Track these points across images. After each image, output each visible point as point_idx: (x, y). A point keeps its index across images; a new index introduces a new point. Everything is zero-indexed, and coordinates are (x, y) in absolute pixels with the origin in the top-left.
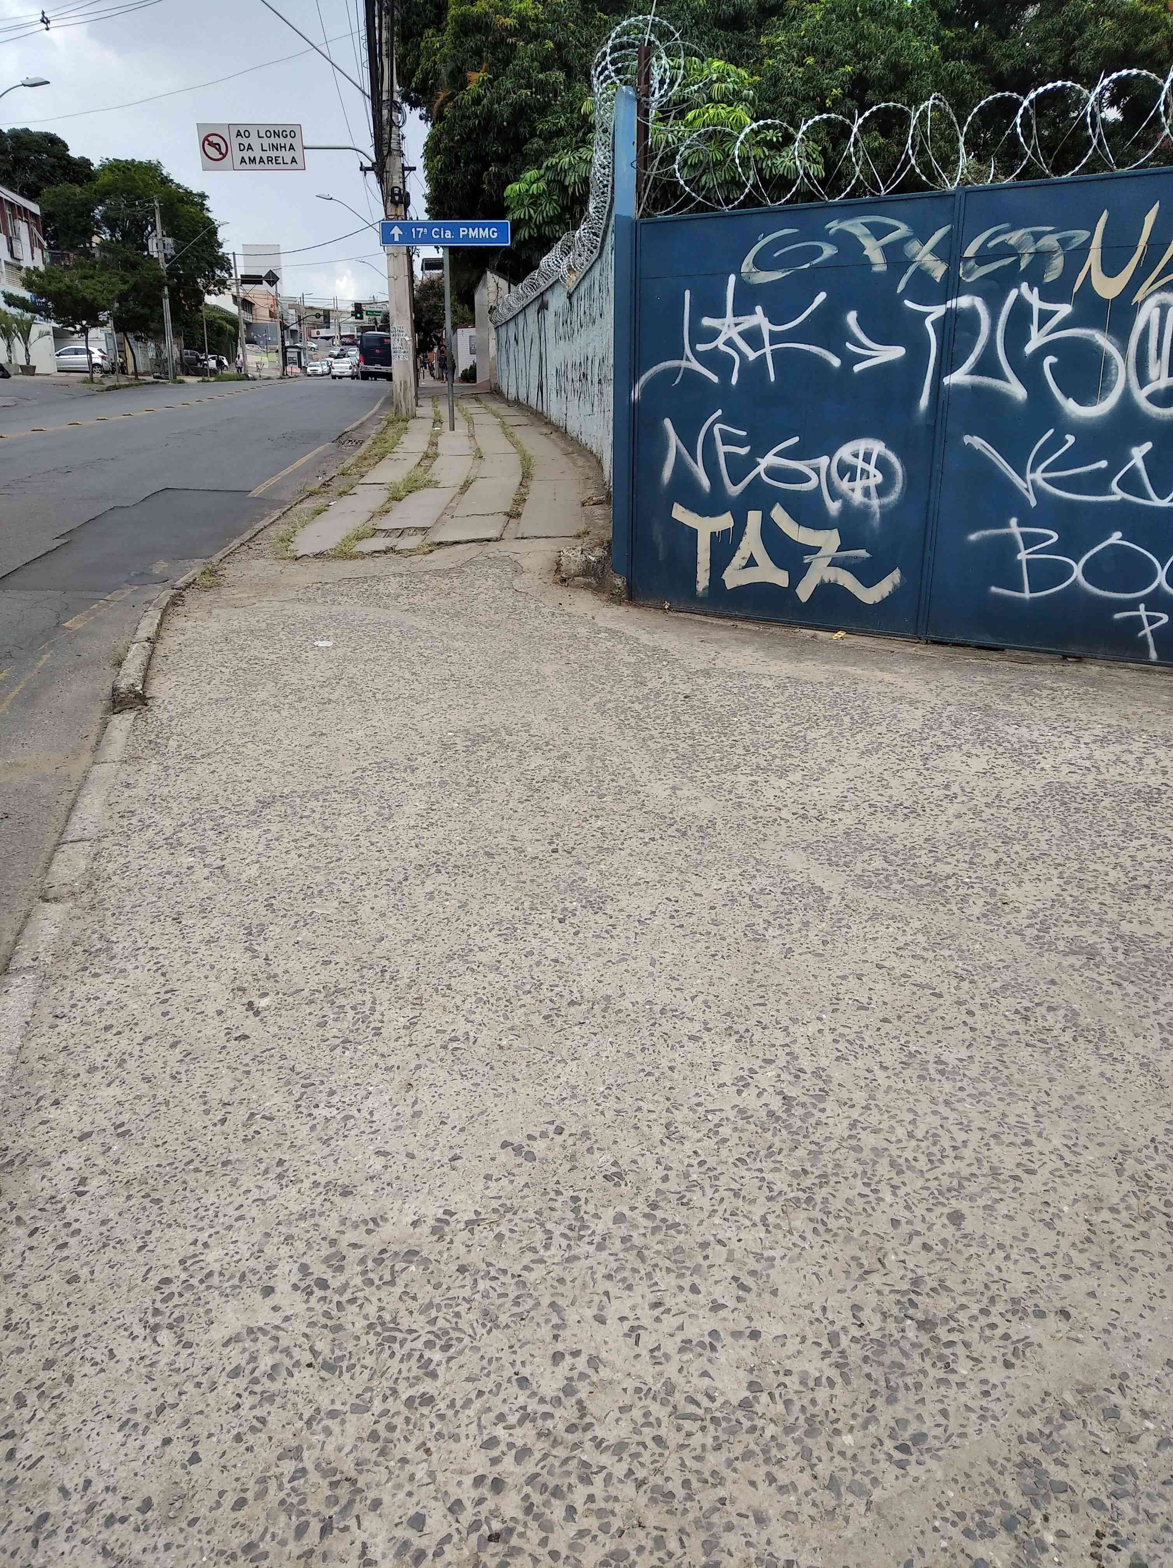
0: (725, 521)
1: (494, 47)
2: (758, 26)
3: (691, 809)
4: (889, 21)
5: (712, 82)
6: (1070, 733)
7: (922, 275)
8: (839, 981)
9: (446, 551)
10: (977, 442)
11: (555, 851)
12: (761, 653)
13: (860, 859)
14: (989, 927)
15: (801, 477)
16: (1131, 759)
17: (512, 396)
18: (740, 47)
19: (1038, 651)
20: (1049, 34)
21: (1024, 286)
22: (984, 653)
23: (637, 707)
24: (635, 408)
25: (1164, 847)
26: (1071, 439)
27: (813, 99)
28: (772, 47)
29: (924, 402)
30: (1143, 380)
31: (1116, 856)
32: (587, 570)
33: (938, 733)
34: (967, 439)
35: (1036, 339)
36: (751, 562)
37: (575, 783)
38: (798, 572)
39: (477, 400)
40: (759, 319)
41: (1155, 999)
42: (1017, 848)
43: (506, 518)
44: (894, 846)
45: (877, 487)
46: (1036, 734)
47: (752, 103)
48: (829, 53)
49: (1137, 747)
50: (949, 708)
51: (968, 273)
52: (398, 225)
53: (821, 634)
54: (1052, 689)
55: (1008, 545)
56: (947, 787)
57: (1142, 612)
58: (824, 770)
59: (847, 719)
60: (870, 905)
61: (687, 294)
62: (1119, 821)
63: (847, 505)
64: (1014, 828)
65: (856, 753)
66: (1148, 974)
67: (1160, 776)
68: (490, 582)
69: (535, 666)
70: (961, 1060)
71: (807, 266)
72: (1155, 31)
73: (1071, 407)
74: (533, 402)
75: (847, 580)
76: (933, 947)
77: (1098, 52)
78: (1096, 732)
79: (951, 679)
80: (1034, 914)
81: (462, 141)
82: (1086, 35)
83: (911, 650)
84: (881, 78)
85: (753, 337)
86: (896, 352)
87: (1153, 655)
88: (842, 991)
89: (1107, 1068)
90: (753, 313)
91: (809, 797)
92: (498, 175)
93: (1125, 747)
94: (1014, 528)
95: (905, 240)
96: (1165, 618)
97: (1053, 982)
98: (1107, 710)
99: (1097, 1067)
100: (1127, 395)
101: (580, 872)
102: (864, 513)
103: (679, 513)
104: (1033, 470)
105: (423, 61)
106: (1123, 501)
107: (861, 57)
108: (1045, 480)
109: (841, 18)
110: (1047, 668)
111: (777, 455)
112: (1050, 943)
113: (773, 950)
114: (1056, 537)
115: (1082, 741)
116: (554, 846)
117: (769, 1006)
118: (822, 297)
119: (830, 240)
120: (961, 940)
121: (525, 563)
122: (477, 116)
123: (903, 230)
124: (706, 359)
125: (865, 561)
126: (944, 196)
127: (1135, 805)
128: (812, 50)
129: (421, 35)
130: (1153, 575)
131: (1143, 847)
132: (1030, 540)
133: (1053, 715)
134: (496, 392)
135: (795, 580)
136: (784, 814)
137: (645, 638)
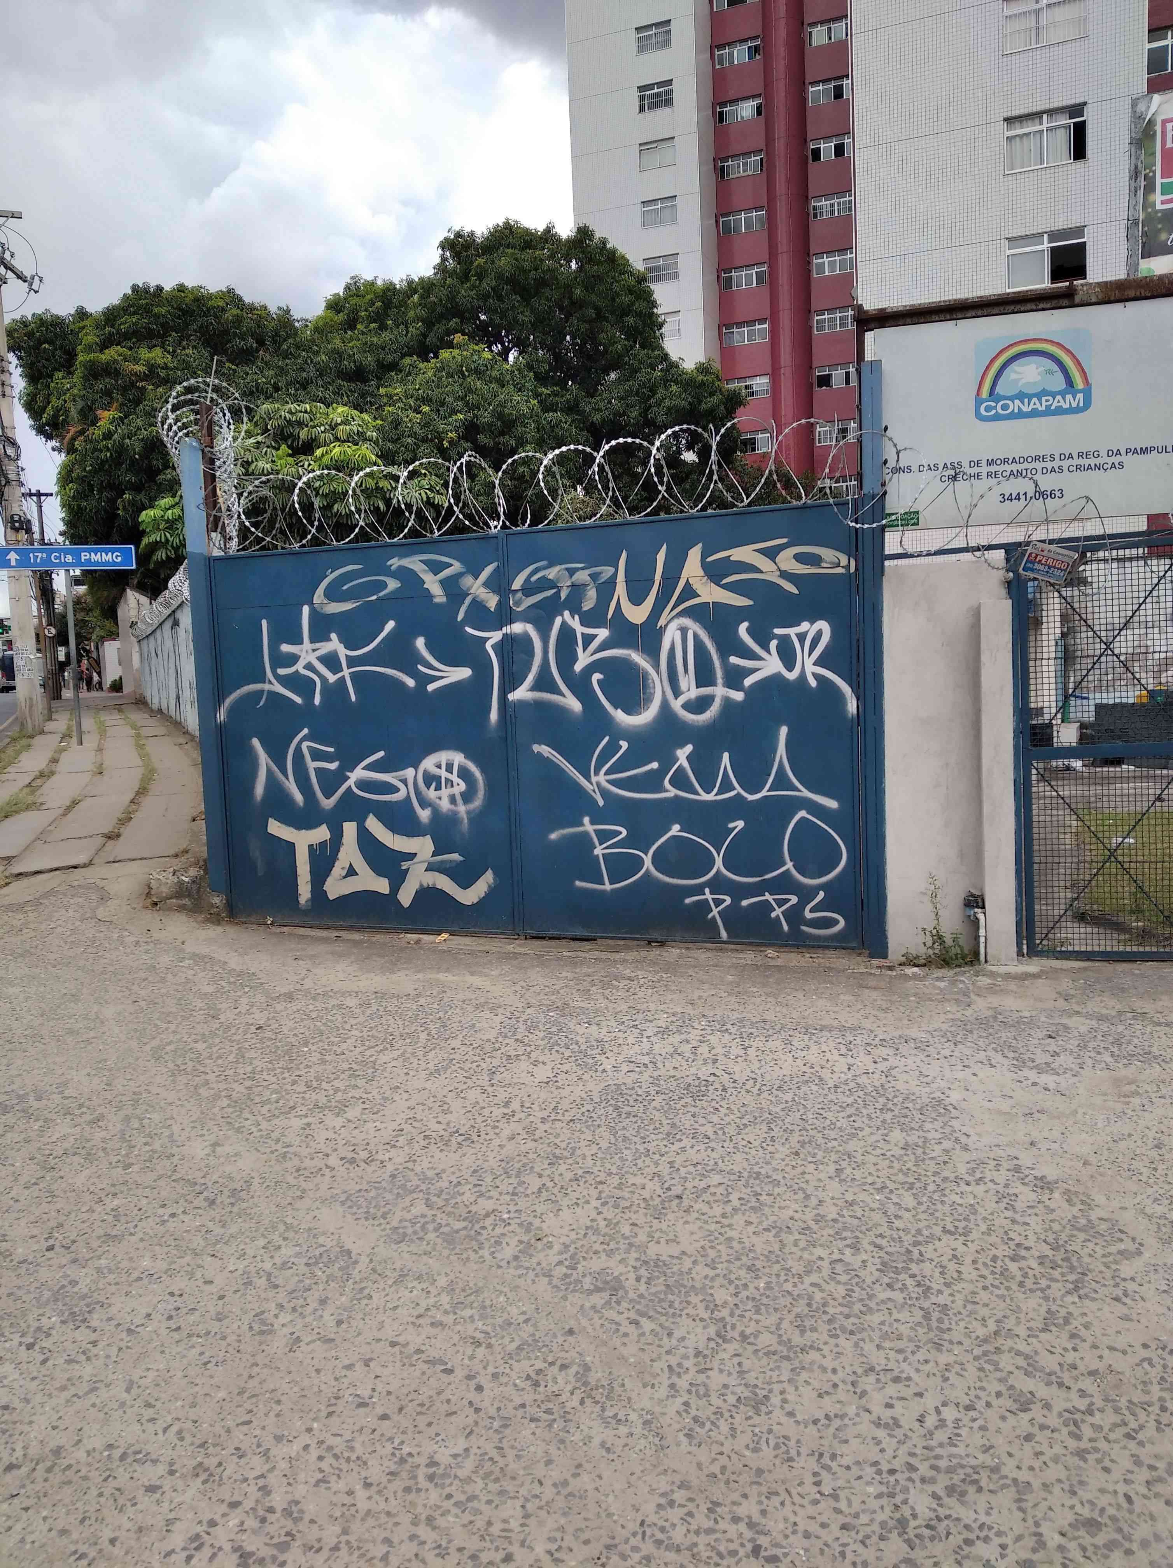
0: (322, 833)
1: (124, 390)
2: (379, 379)
3: (228, 1169)
4: (491, 380)
5: (337, 425)
6: (635, 1027)
7: (478, 606)
8: (344, 1372)
9: (25, 882)
10: (545, 750)
11: (50, 1248)
12: (355, 967)
13: (401, 1206)
14: (520, 1272)
15: (392, 789)
16: (686, 1049)
17: (155, 707)
18: (363, 395)
19: (624, 939)
20: (629, 393)
21: (567, 613)
22: (578, 943)
23: (200, 1046)
24: (221, 729)
25: (703, 1147)
26: (624, 745)
27: (432, 440)
28: (391, 397)
29: (494, 716)
30: (677, 693)
31: (657, 1164)
32: (181, 891)
33: (511, 1041)
34: (536, 748)
35: (583, 660)
36: (351, 872)
37: (101, 1154)
38: (398, 879)
39: (120, 710)
40: (334, 644)
41: (670, 1335)
42: (563, 1168)
43: (104, 840)
44: (439, 1184)
45: (462, 794)
46: (604, 1031)
47: (376, 443)
48: (443, 403)
49: (694, 1035)
50: (529, 1011)
51: (518, 603)
52: (15, 551)
53: (426, 938)
54: (630, 979)
55: (583, 843)
56: (507, 1104)
57: (708, 895)
58: (385, 1099)
59: (423, 1036)
60: (398, 1265)
61: (264, 623)
62: (665, 1122)
63: (436, 812)
64: (563, 1145)
65: (423, 1075)
66: (665, 1305)
67: (710, 1066)
68: (71, 913)
69: (96, 1008)
70: (455, 1456)
71: (374, 598)
72: (712, 394)
73: (620, 716)
74: (172, 713)
75: (444, 883)
76: (457, 1305)
77: (669, 409)
78: (661, 1023)
79: (537, 976)
80: (566, 1247)
81: (95, 471)
82: (658, 396)
83: (510, 948)
84: (490, 425)
85: (331, 662)
86: (464, 673)
87: (724, 935)
88: (344, 1386)
89: (608, 1435)
90: (329, 639)
91: (363, 1136)
92: (132, 503)
93: (683, 1037)
94: (588, 826)
95: (460, 575)
96: (728, 901)
97: (571, 1332)
98: (675, 996)
99: (600, 1433)
100: (665, 706)
101: (73, 1272)
102: (452, 819)
103: (275, 828)
104: (597, 773)
105: (53, 399)
106: (676, 796)
107: (471, 407)
108: (610, 782)
109: (450, 375)
110: (631, 955)
111: (368, 768)
112: (577, 1281)
113: (278, 1344)
114: (624, 832)
115: (645, 1034)
116: (51, 1242)
117: (255, 1423)
118: (390, 625)
119: (393, 575)
120: (486, 1294)
121: (113, 888)
122: (108, 449)
123: (456, 567)
124: (289, 681)
125: (459, 864)
126: (487, 538)
127: (682, 1102)
128: (427, 400)
129: (51, 376)
130: (713, 862)
131: (683, 1149)
132: (604, 836)
133: (624, 1007)
134: (141, 702)
135: (395, 888)
136: (333, 1161)
137: (235, 962)
